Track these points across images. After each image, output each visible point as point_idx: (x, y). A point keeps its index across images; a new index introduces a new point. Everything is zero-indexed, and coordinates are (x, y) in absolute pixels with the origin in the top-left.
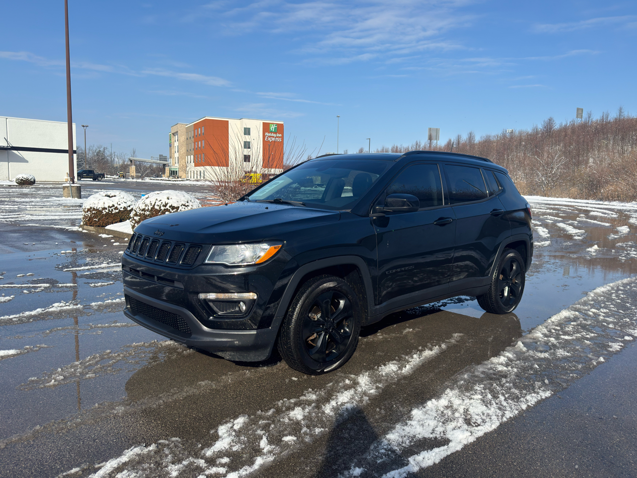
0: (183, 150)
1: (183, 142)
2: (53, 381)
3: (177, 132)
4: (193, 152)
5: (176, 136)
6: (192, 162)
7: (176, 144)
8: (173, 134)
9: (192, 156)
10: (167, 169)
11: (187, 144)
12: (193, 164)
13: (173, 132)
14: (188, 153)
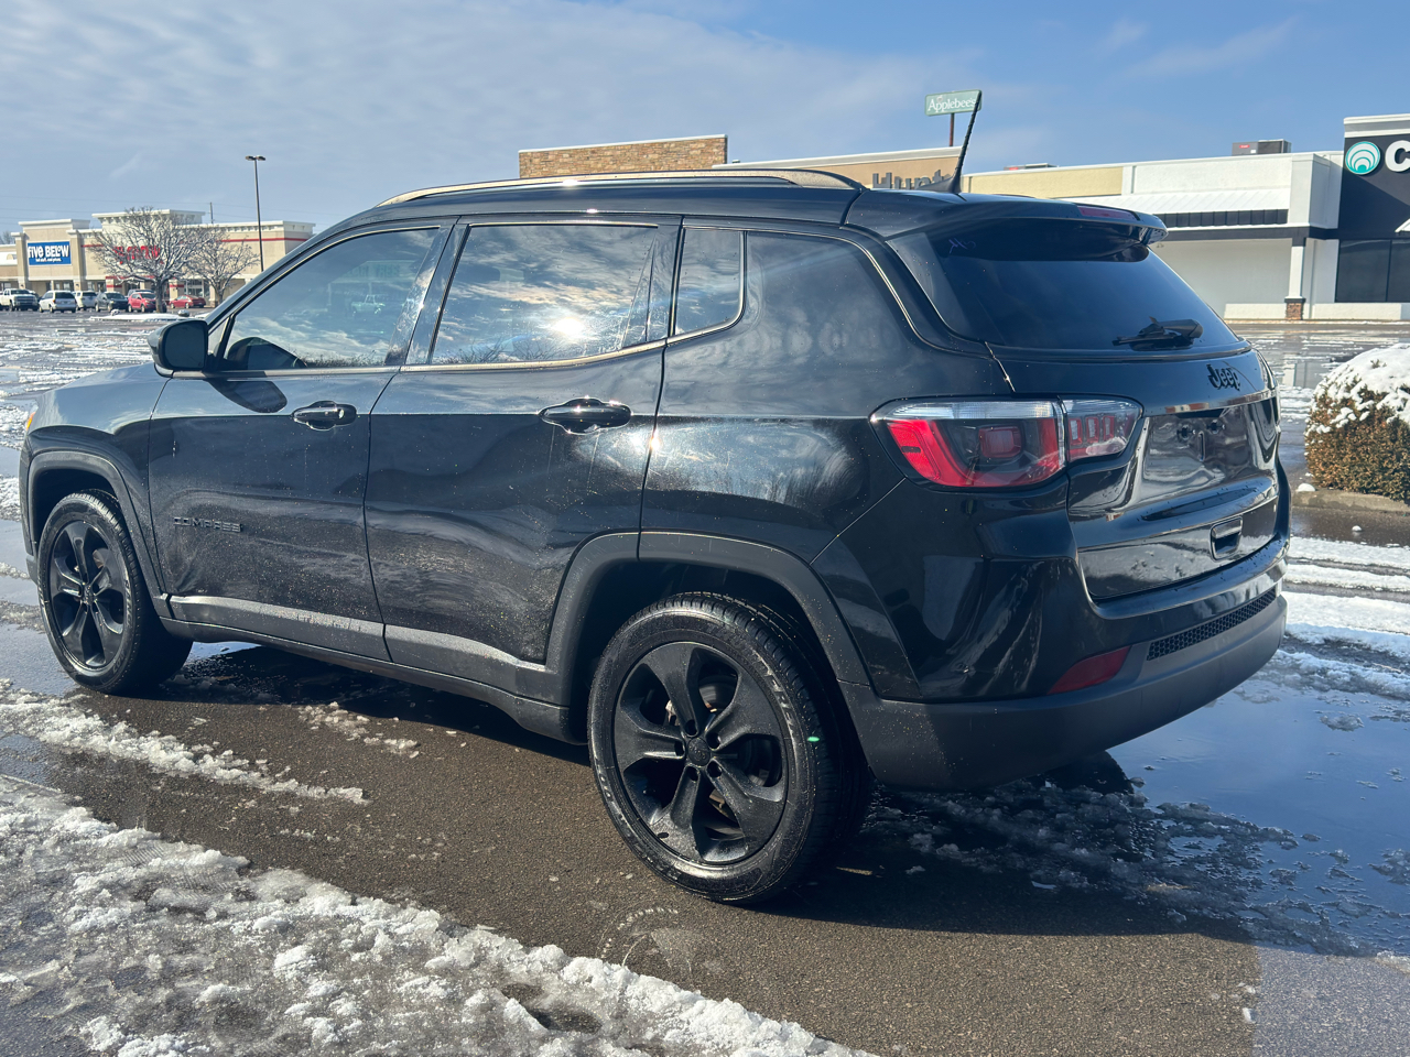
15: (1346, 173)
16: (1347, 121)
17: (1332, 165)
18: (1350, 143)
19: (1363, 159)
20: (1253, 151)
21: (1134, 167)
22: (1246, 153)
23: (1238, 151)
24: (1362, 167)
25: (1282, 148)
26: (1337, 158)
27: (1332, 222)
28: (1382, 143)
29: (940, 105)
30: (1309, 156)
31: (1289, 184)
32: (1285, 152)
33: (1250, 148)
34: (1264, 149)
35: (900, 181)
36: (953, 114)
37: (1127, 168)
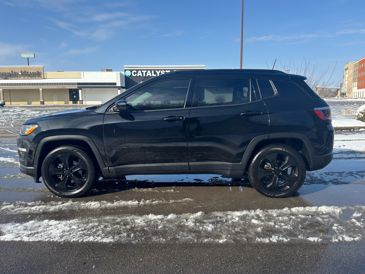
0: (351, 79)
1: (352, 74)
2: (6, 176)
3: (348, 68)
4: (357, 79)
5: (347, 71)
6: (356, 86)
7: (347, 76)
8: (346, 69)
9: (356, 83)
10: (339, 92)
11: (354, 75)
12: (356, 88)
13: (345, 68)
14: (354, 81)
15: (125, 76)
16: (125, 66)
17: (122, 74)
18: (125, 70)
19: (128, 73)
20: (106, 71)
21: (83, 73)
22: (104, 71)
23: (103, 70)
24: (128, 75)
25: (111, 70)
26: (123, 73)
27: (124, 86)
28: (131, 71)
29: (24, 56)
30: (119, 72)
31: (116, 78)
32: (112, 71)
33: (105, 70)
34: (108, 70)
35: (28, 73)
36: (28, 58)
37: (82, 73)
